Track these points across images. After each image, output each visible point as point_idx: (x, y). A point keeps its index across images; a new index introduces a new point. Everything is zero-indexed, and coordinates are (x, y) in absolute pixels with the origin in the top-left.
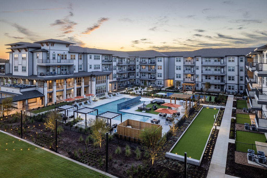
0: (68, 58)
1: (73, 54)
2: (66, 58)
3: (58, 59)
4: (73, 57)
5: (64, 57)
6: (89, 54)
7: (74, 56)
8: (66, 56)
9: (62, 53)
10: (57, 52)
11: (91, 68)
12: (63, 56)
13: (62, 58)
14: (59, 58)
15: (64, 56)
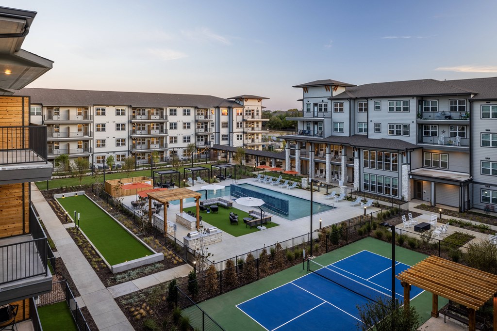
0: (329, 110)
1: (339, 102)
2: (326, 110)
3: (314, 112)
4: (339, 108)
5: (323, 108)
6: (374, 100)
7: (342, 105)
8: (326, 105)
9: (319, 101)
10: (312, 101)
11: (378, 130)
12: (321, 106)
13: (321, 110)
14: (316, 110)
15: (323, 106)
